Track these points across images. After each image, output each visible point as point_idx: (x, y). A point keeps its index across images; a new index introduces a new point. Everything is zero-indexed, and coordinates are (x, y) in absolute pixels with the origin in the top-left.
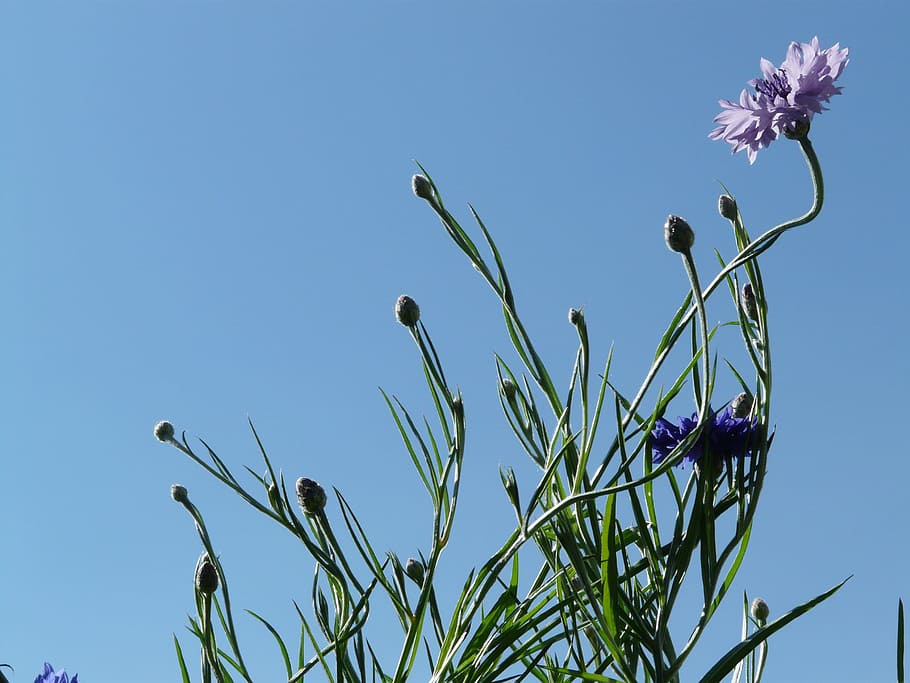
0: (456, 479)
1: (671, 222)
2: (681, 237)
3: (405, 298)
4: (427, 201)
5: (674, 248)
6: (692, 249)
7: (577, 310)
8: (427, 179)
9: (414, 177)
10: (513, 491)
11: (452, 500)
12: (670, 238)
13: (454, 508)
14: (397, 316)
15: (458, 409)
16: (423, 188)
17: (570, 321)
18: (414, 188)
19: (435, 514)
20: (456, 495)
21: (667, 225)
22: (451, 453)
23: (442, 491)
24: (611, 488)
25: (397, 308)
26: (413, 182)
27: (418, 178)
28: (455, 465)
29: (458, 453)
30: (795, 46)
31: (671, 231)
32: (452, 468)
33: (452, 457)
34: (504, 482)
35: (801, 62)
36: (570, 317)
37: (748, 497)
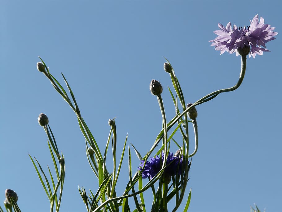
0: (61, 192)
1: (153, 82)
2: (157, 89)
3: (42, 114)
4: (43, 73)
5: (154, 94)
6: (161, 94)
7: (112, 120)
8: (43, 63)
9: (38, 63)
10: (85, 197)
11: (59, 201)
12: (152, 89)
13: (59, 205)
14: (39, 122)
15: (62, 162)
16: (42, 68)
17: (109, 124)
18: (38, 68)
19: (51, 207)
20: (60, 199)
21: (151, 84)
22: (58, 181)
23: (54, 197)
24: (125, 196)
25: (39, 119)
26: (37, 65)
27: (39, 63)
28: (60, 186)
29: (62, 181)
30: (258, 16)
31: (152, 86)
32: (59, 187)
33: (59, 183)
34: (81, 193)
35: (258, 24)
36: (109, 123)
37: (180, 192)
